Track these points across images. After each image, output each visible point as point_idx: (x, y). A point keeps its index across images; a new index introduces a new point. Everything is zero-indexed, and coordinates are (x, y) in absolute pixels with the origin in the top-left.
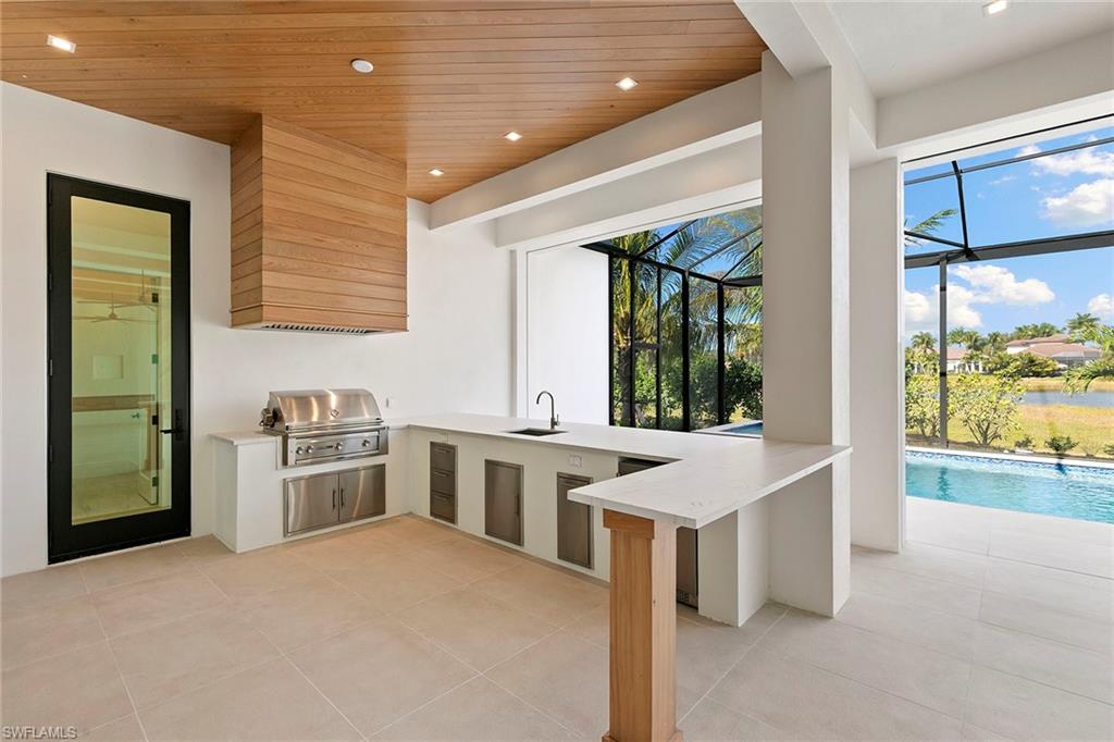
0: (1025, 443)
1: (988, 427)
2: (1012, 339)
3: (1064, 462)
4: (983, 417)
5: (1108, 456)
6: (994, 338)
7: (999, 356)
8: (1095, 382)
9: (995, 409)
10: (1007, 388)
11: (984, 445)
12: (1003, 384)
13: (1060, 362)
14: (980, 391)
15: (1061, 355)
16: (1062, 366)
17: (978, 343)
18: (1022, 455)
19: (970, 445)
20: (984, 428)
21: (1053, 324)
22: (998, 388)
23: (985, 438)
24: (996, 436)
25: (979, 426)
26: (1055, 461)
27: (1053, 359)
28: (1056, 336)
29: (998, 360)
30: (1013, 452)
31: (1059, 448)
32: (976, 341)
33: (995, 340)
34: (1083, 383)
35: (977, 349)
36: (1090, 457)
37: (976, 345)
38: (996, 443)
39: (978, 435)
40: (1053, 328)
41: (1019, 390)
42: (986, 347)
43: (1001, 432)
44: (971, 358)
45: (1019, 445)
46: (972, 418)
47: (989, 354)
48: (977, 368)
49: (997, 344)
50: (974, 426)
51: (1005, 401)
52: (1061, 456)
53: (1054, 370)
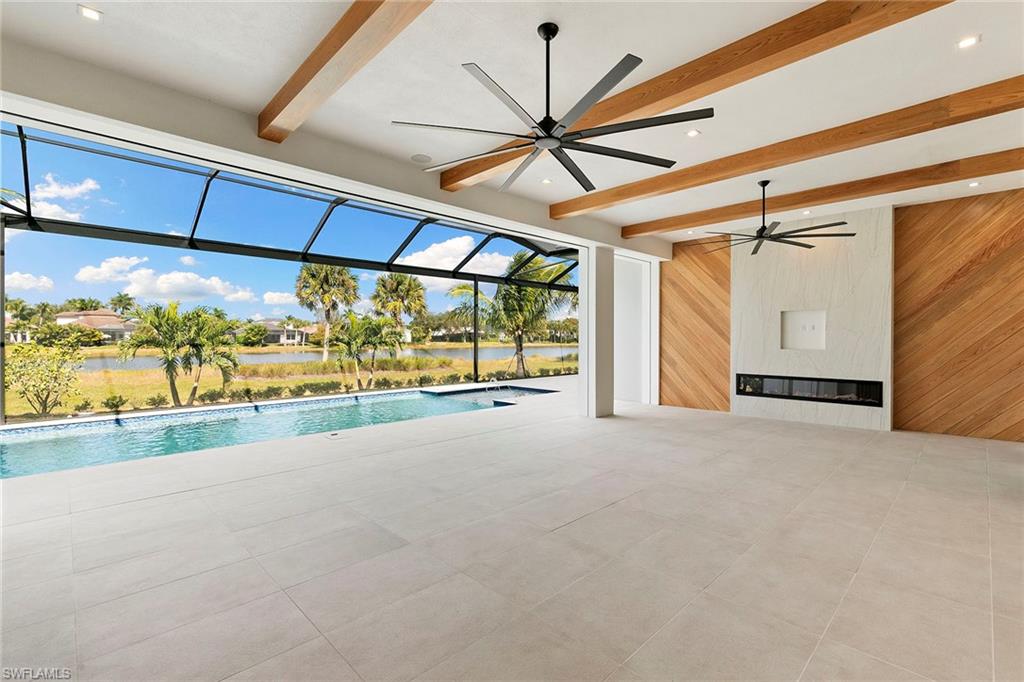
0: (85, 406)
1: (47, 397)
2: (62, 310)
3: (120, 416)
4: (43, 386)
5: (149, 407)
6: (43, 308)
7: (48, 326)
8: (140, 351)
9: (56, 378)
10: (67, 357)
11: (44, 414)
12: (64, 354)
13: (105, 333)
14: (38, 361)
15: (106, 327)
16: (106, 336)
17: (24, 313)
18: (85, 417)
19: (29, 417)
20: (44, 397)
21: (99, 299)
22: (59, 357)
23: (45, 408)
24: (56, 403)
25: (38, 396)
26: (114, 417)
27: (99, 330)
28: (101, 311)
29: (47, 331)
30: (75, 416)
31: (114, 405)
32: (23, 310)
33: (44, 311)
34: (131, 351)
35: (23, 318)
36: (136, 410)
37: (24, 315)
38: (56, 410)
39: (37, 405)
40: (98, 303)
41: (79, 359)
42: (33, 317)
43: (63, 399)
44: (18, 327)
45: (79, 408)
46: (31, 389)
47: (38, 324)
48: (24, 338)
49: (46, 315)
50: (30, 395)
51: (66, 370)
52: (118, 412)
53: (100, 340)
